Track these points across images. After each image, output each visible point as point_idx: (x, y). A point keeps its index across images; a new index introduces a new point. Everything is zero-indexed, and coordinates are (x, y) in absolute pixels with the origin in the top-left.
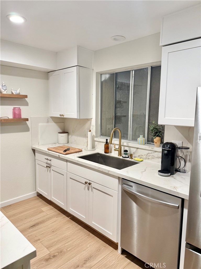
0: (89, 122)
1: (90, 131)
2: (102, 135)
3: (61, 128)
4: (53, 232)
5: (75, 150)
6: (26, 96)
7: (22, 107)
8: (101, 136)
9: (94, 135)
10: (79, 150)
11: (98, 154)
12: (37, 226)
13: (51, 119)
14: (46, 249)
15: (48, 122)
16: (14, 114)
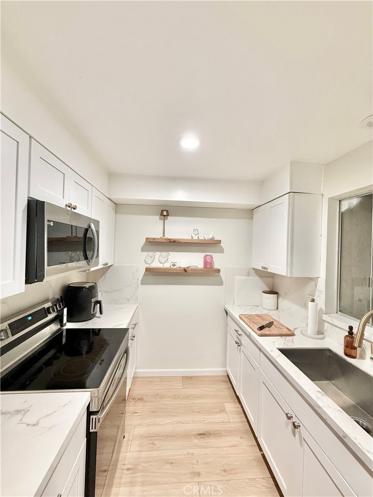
0: (312, 283)
1: (313, 301)
2: (341, 310)
3: (268, 286)
5: (281, 328)
6: (220, 241)
7: (214, 255)
8: (339, 313)
9: (321, 308)
10: (289, 332)
11: (330, 351)
13: (253, 271)
15: (248, 275)
16: (206, 263)
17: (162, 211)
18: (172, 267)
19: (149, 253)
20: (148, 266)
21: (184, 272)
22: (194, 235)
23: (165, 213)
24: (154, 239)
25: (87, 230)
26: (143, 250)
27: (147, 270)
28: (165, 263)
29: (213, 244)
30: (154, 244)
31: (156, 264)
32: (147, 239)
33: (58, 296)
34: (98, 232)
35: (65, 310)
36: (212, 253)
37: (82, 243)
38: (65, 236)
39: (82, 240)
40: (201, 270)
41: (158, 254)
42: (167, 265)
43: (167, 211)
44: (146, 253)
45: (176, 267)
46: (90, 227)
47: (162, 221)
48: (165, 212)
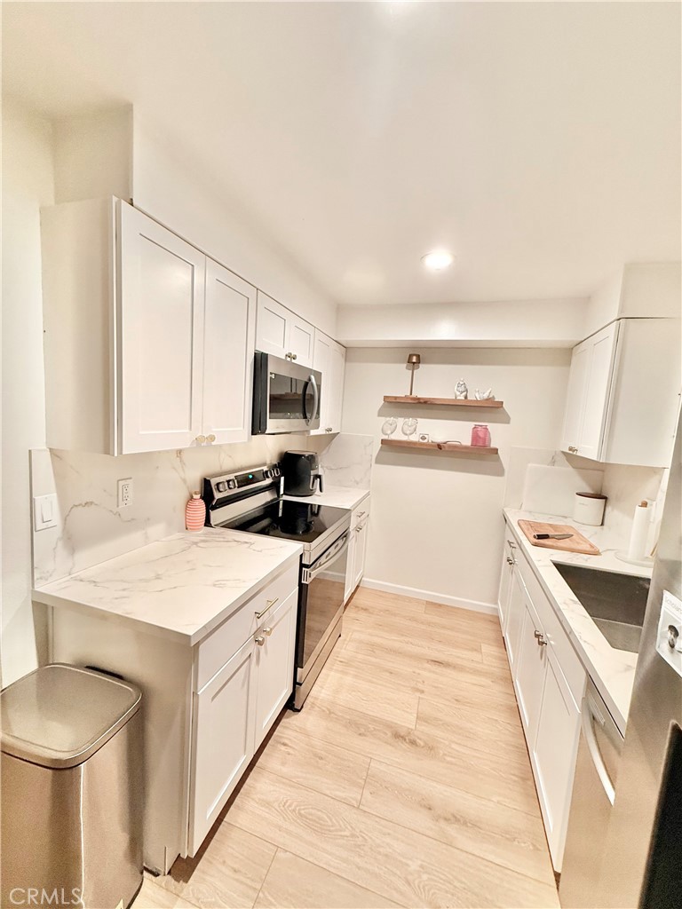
1: (644, 505)
4: (456, 700)
6: (502, 404)
7: (490, 426)
10: (590, 549)
12: (444, 669)
13: (562, 456)
14: (413, 717)
15: (553, 463)
16: (475, 437)
17: (411, 356)
18: (421, 441)
19: (388, 419)
20: (386, 437)
21: (437, 448)
22: (458, 393)
23: (414, 359)
24: (396, 398)
25: (306, 384)
26: (380, 414)
27: (383, 442)
28: (411, 434)
29: (491, 408)
30: (396, 405)
31: (398, 436)
32: (385, 397)
33: (275, 462)
34: (319, 387)
35: (282, 479)
36: (489, 422)
37: (301, 402)
38: (283, 393)
39: (301, 398)
40: (466, 447)
41: (400, 421)
42: (415, 438)
43: (418, 356)
44: (383, 420)
45: (426, 441)
46: (310, 380)
47: (411, 372)
48: (415, 357)
